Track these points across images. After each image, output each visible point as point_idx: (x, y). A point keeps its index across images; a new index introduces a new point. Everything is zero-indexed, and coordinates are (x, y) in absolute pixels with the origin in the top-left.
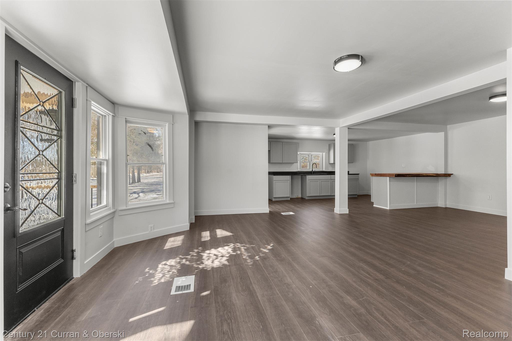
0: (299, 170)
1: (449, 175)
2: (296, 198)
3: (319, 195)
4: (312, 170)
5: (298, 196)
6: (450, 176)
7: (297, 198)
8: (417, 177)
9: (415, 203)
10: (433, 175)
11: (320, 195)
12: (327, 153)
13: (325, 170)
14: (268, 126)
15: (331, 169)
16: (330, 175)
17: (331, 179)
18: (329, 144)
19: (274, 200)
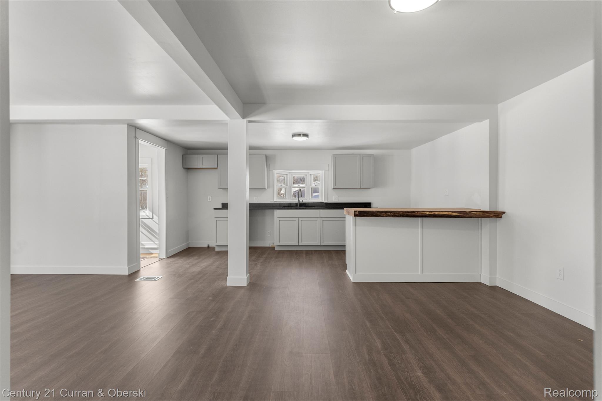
0: (275, 201)
1: (498, 215)
3: (297, 243)
4: (299, 200)
5: (274, 244)
6: (501, 217)
8: (424, 218)
9: (419, 273)
10: (450, 213)
12: (328, 170)
13: (324, 200)
14: (126, 125)
15: (336, 198)
16: (319, 210)
17: (321, 217)
18: (334, 155)
19: (217, 249)
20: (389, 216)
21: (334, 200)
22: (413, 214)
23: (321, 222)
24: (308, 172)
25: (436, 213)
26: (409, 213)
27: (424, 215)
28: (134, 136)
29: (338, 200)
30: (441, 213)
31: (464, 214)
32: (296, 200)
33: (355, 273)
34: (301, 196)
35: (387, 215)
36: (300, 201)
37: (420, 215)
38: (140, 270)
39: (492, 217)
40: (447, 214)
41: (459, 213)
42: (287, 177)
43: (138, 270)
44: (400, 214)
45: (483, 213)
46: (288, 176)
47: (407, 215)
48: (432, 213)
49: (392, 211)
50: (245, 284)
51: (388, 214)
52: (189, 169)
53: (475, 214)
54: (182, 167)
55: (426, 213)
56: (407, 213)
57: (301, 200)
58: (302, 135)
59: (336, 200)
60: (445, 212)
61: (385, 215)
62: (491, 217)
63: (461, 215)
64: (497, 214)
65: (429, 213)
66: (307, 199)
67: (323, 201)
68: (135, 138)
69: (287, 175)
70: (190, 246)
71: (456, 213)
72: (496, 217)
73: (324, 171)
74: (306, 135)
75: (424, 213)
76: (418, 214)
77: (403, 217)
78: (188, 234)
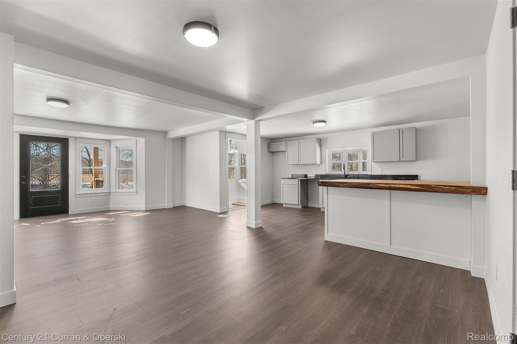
0: (327, 173)
6: (486, 194)
13: (368, 173)
14: (219, 132)
15: (380, 171)
18: (372, 132)
19: (284, 206)
20: (345, 187)
21: (377, 173)
22: (368, 185)
24: (361, 149)
25: (392, 186)
26: (363, 184)
27: (379, 187)
28: (225, 137)
29: (382, 173)
30: (397, 186)
31: (427, 187)
33: (328, 233)
35: (343, 186)
36: (346, 173)
37: (374, 187)
38: (228, 211)
39: (468, 193)
40: (405, 187)
41: (420, 187)
42: (342, 154)
43: (227, 211)
44: (355, 185)
45: (455, 188)
47: (362, 186)
48: (388, 186)
49: (347, 182)
51: (345, 185)
52: (273, 152)
53: (444, 189)
54: (267, 151)
55: (381, 185)
56: (362, 184)
58: (318, 122)
59: (379, 172)
60: (403, 185)
61: (342, 185)
62: (466, 193)
63: (422, 188)
64: (475, 189)
65: (384, 185)
66: (360, 172)
68: (225, 138)
69: (342, 152)
70: (275, 202)
71: (417, 186)
72: (476, 193)
74: (324, 122)
75: (379, 185)
76: (372, 186)
77: (359, 188)
78: (273, 194)
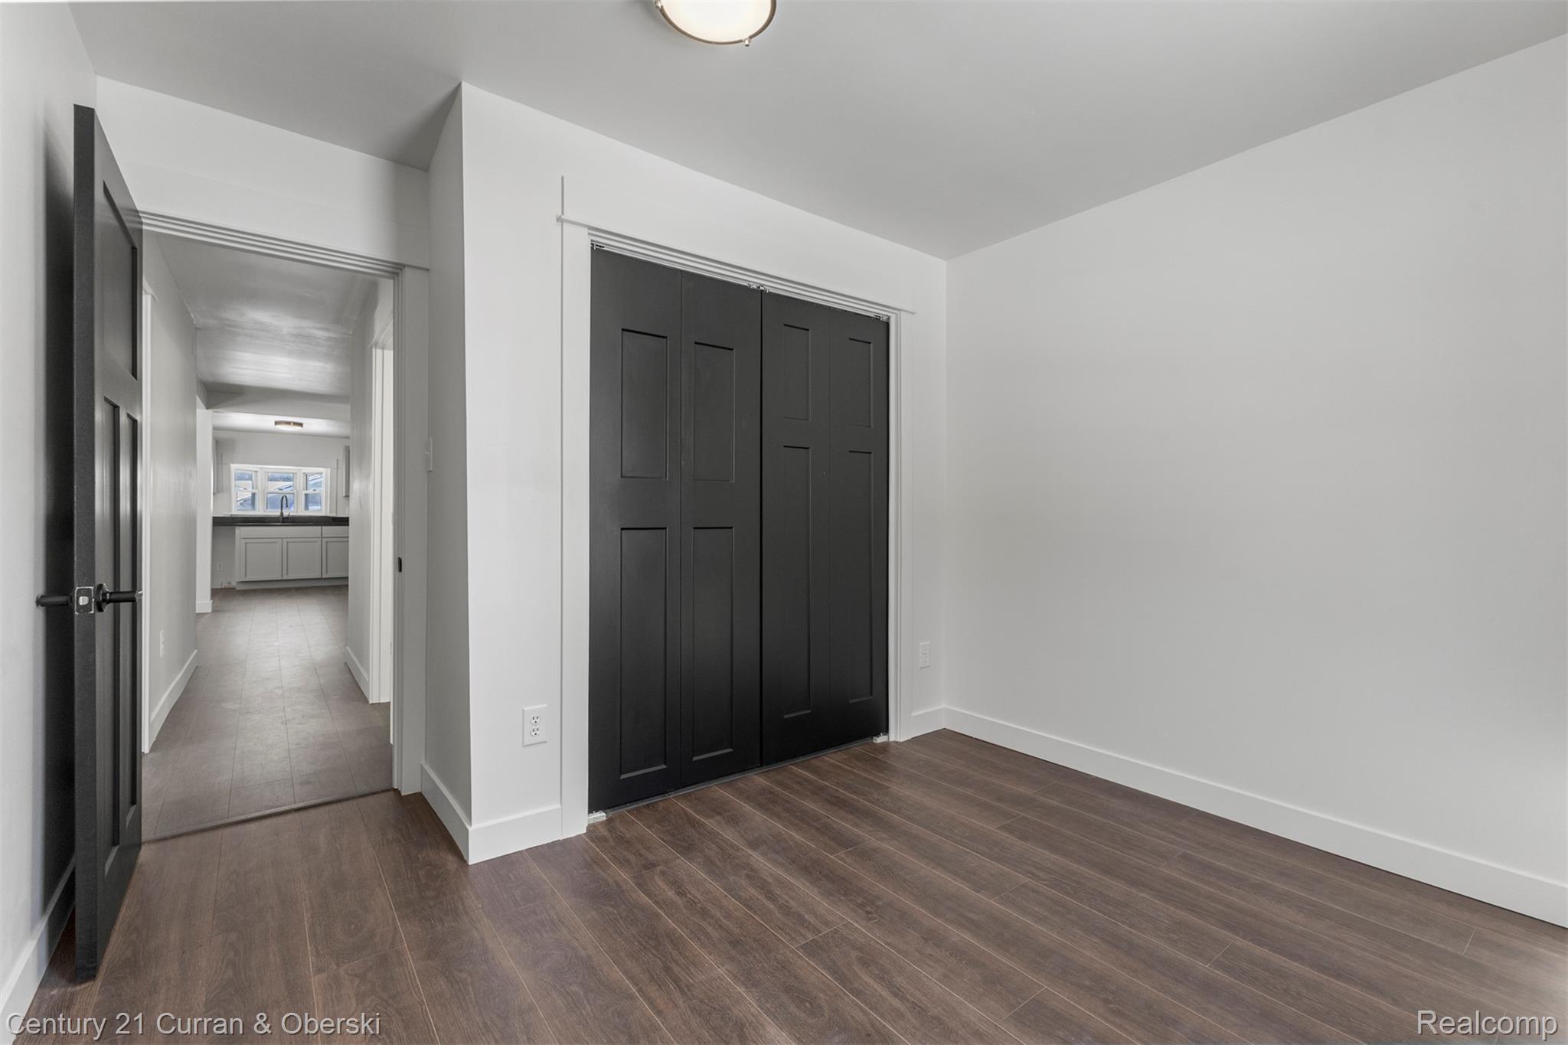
0: (234, 513)
2: (221, 589)
3: (280, 578)
4: (282, 513)
5: (230, 583)
7: (225, 589)
11: (284, 578)
12: (337, 468)
13: (330, 513)
16: (320, 527)
17: (324, 536)
23: (324, 543)
24: (300, 470)
32: (276, 513)
34: (287, 506)
42: (256, 475)
46: (259, 474)
50: (210, 611)
57: (286, 513)
66: (297, 510)
67: (328, 515)
69: (256, 472)
73: (329, 469)
